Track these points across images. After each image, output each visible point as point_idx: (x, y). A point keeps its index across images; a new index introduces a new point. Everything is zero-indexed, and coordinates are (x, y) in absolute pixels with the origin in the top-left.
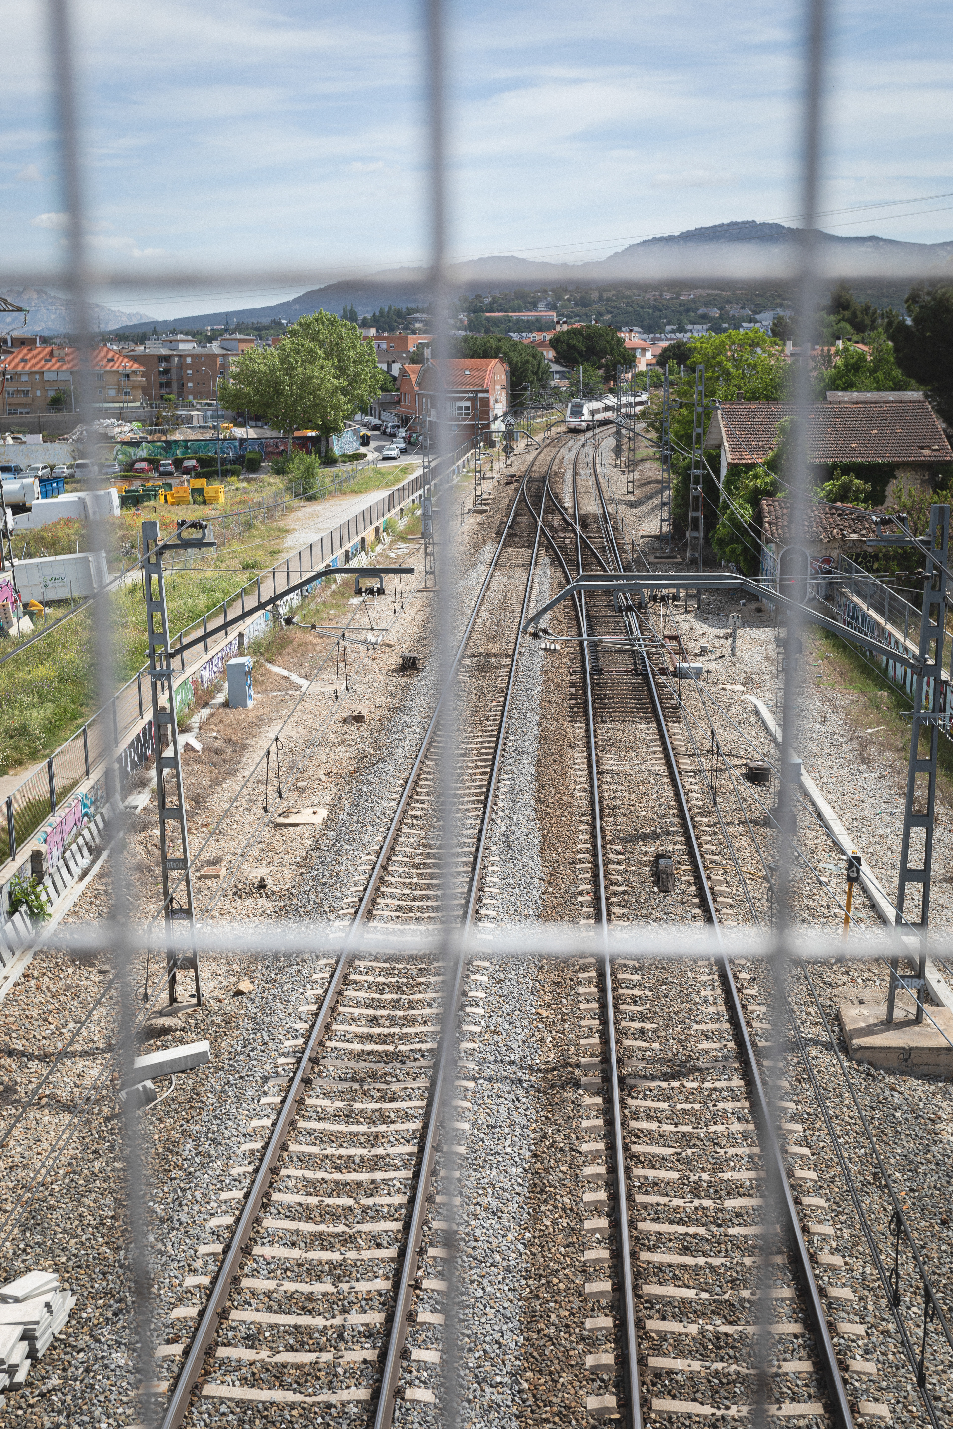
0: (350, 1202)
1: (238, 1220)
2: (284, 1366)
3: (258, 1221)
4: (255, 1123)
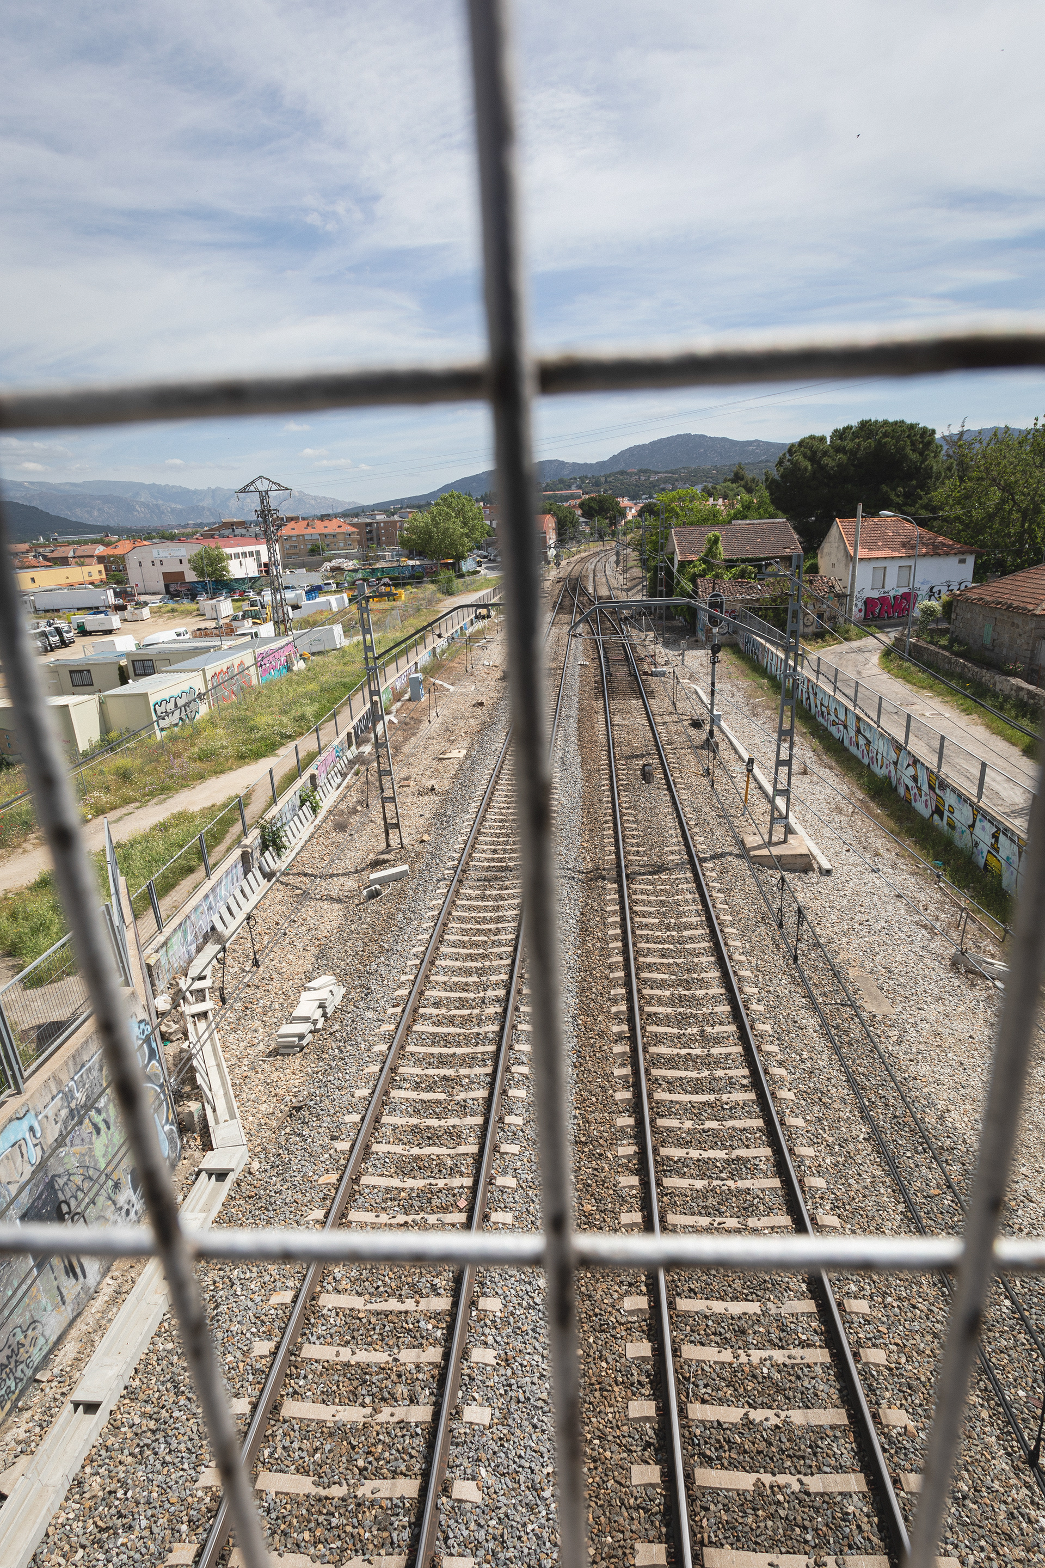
0: (486, 938)
1: (427, 948)
2: (454, 1016)
4: (434, 902)
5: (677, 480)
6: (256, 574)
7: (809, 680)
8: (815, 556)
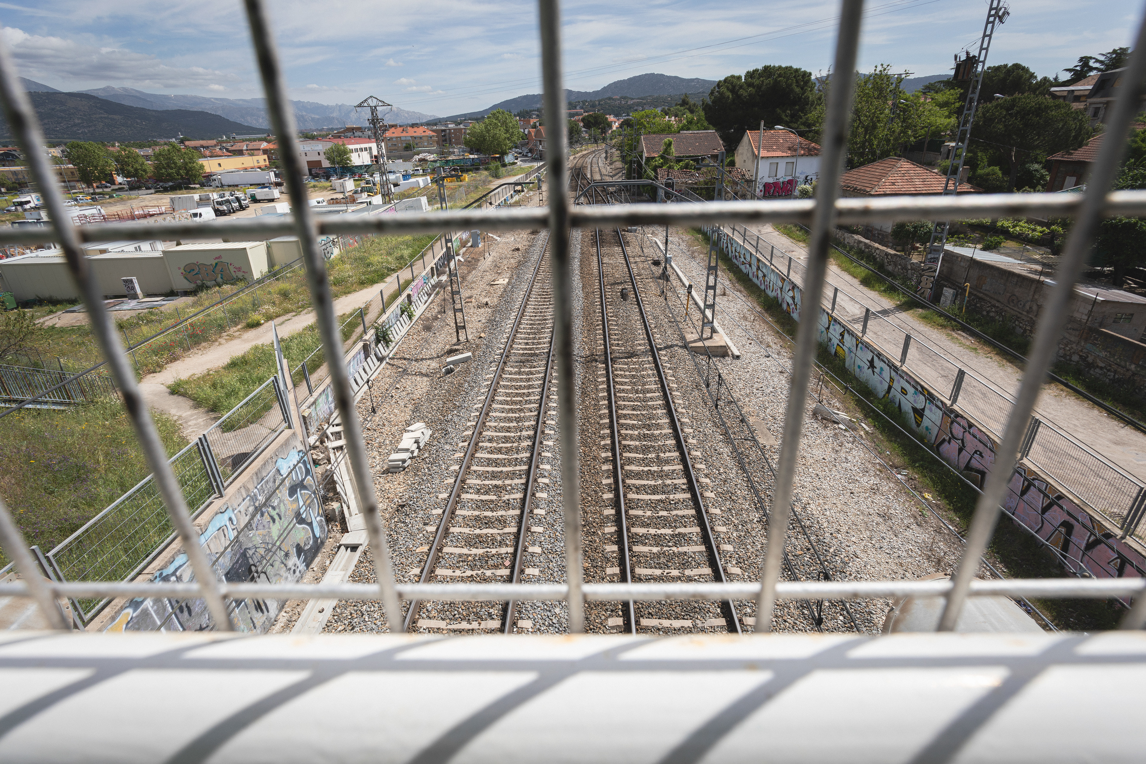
2: (501, 448)
3: (491, 405)
4: (488, 376)
5: (645, 104)
6: (369, 163)
7: (728, 236)
8: (733, 155)
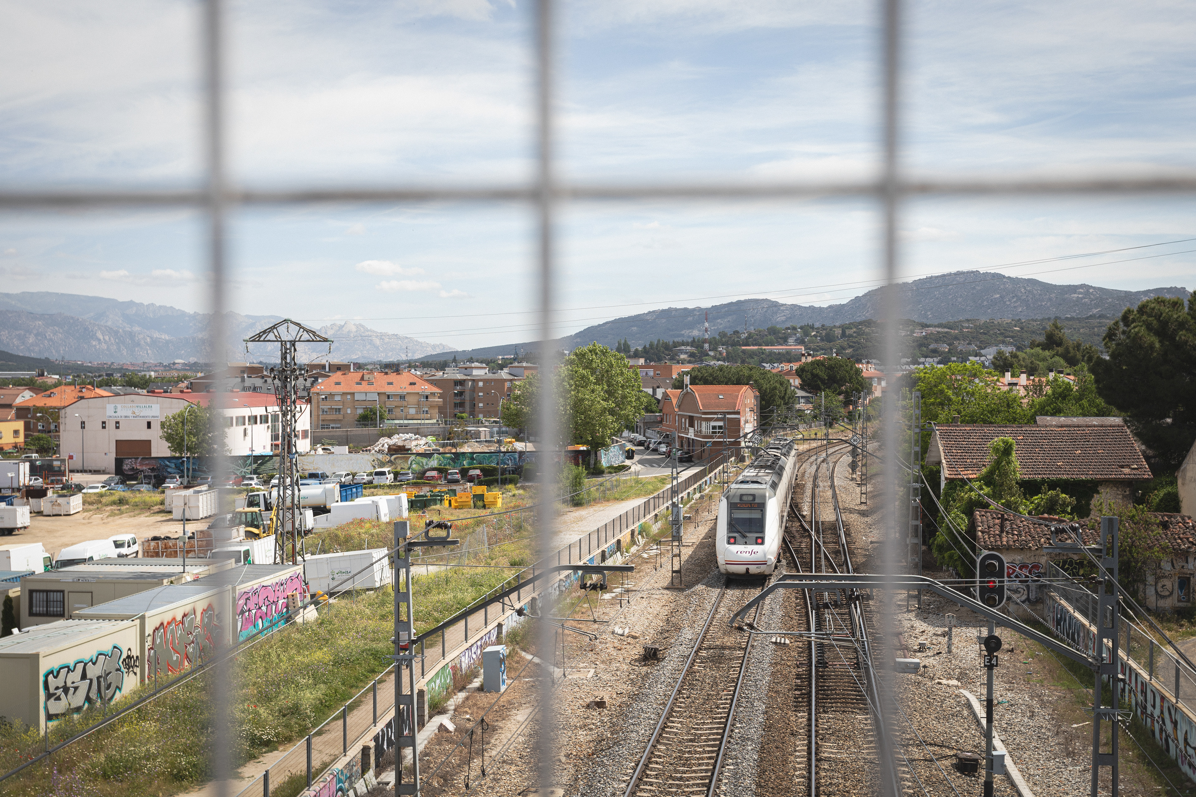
5: (956, 338)
6: (268, 451)
8: (1173, 482)
